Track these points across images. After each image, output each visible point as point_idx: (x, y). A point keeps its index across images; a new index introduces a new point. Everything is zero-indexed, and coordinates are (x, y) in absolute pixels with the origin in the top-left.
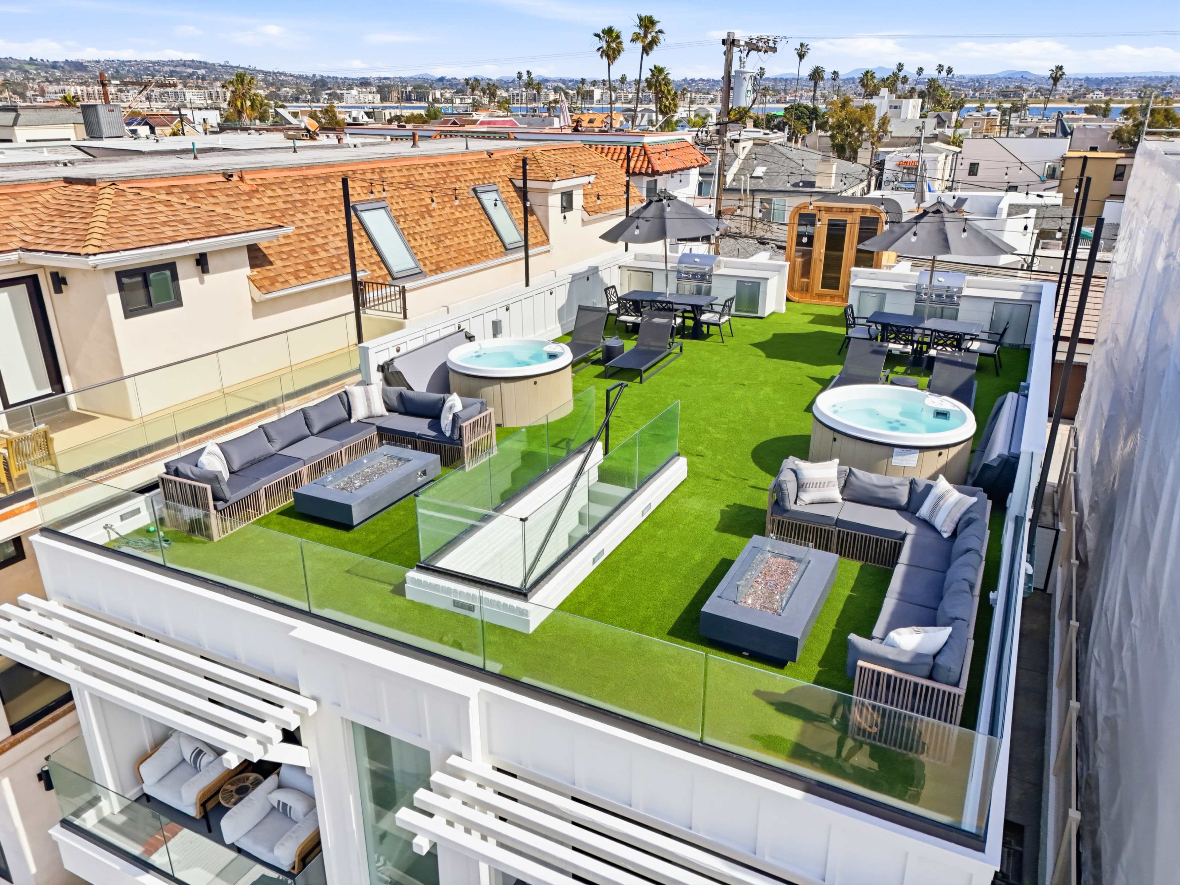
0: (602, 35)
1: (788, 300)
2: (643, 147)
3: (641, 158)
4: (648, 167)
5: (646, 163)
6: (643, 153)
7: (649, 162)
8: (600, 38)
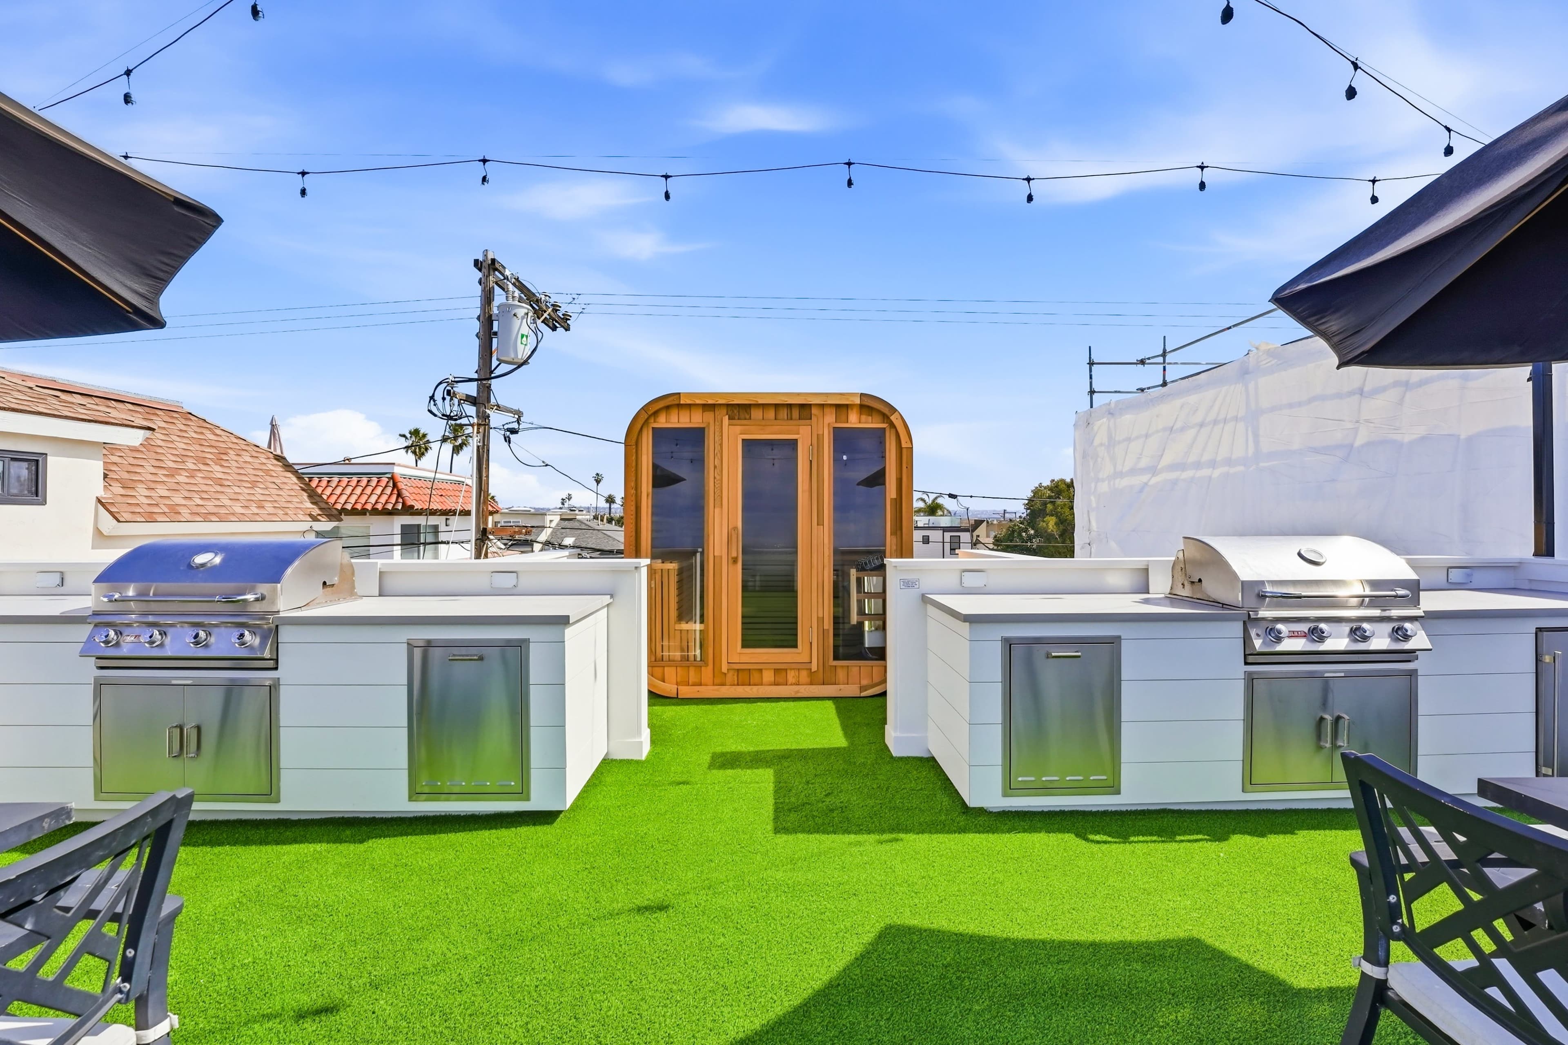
0: (408, 436)
1: (655, 697)
2: (392, 478)
3: (388, 490)
4: (397, 502)
5: (394, 497)
6: (391, 484)
7: (399, 495)
8: (406, 438)
